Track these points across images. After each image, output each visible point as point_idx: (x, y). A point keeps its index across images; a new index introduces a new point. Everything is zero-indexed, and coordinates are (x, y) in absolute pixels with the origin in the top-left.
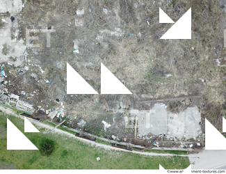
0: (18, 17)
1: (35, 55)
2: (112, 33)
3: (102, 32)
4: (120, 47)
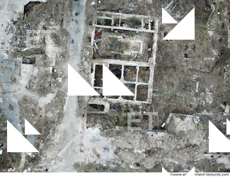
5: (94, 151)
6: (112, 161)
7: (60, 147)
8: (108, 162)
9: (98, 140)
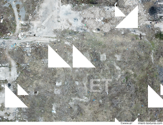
0: (13, 84)
1: (24, 112)
2: (81, 100)
3: (74, 99)
4: (86, 109)
5: (67, 21)
6: (81, 28)
7: (43, 18)
8: (78, 28)
9: (70, 13)
